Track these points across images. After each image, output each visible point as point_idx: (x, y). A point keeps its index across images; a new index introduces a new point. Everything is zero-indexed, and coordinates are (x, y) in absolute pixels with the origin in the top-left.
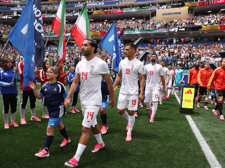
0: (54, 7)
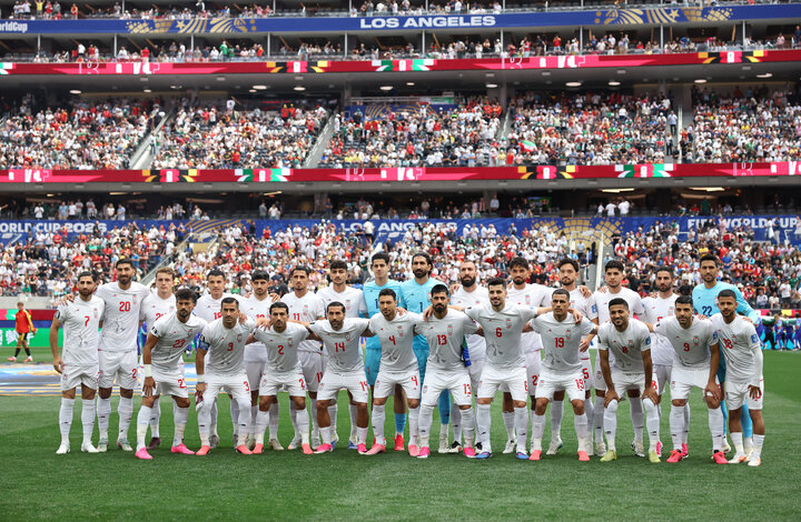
0: (210, 26)
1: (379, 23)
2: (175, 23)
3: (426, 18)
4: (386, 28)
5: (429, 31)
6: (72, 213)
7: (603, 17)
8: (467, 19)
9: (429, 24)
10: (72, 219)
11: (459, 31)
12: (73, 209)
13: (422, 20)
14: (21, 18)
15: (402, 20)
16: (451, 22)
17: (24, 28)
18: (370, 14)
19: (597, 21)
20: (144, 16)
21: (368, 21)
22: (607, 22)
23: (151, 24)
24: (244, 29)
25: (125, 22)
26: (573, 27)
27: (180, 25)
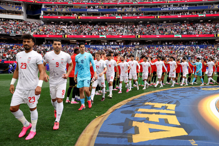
1: (165, 9)
2: (126, 9)
3: (174, 8)
4: (166, 10)
5: (175, 11)
6: (112, 44)
7: (210, 7)
8: (182, 8)
9: (175, 9)
10: (112, 45)
11: (181, 11)
12: (112, 43)
13: (173, 8)
14: (97, 9)
15: (169, 8)
16: (179, 9)
17: (98, 10)
18: (163, 7)
19: (209, 8)
20: (120, 8)
21: (163, 9)
22: (211, 8)
23: (121, 10)
24: (139, 11)
25: (116, 9)
26: (203, 9)
27: (127, 10)
